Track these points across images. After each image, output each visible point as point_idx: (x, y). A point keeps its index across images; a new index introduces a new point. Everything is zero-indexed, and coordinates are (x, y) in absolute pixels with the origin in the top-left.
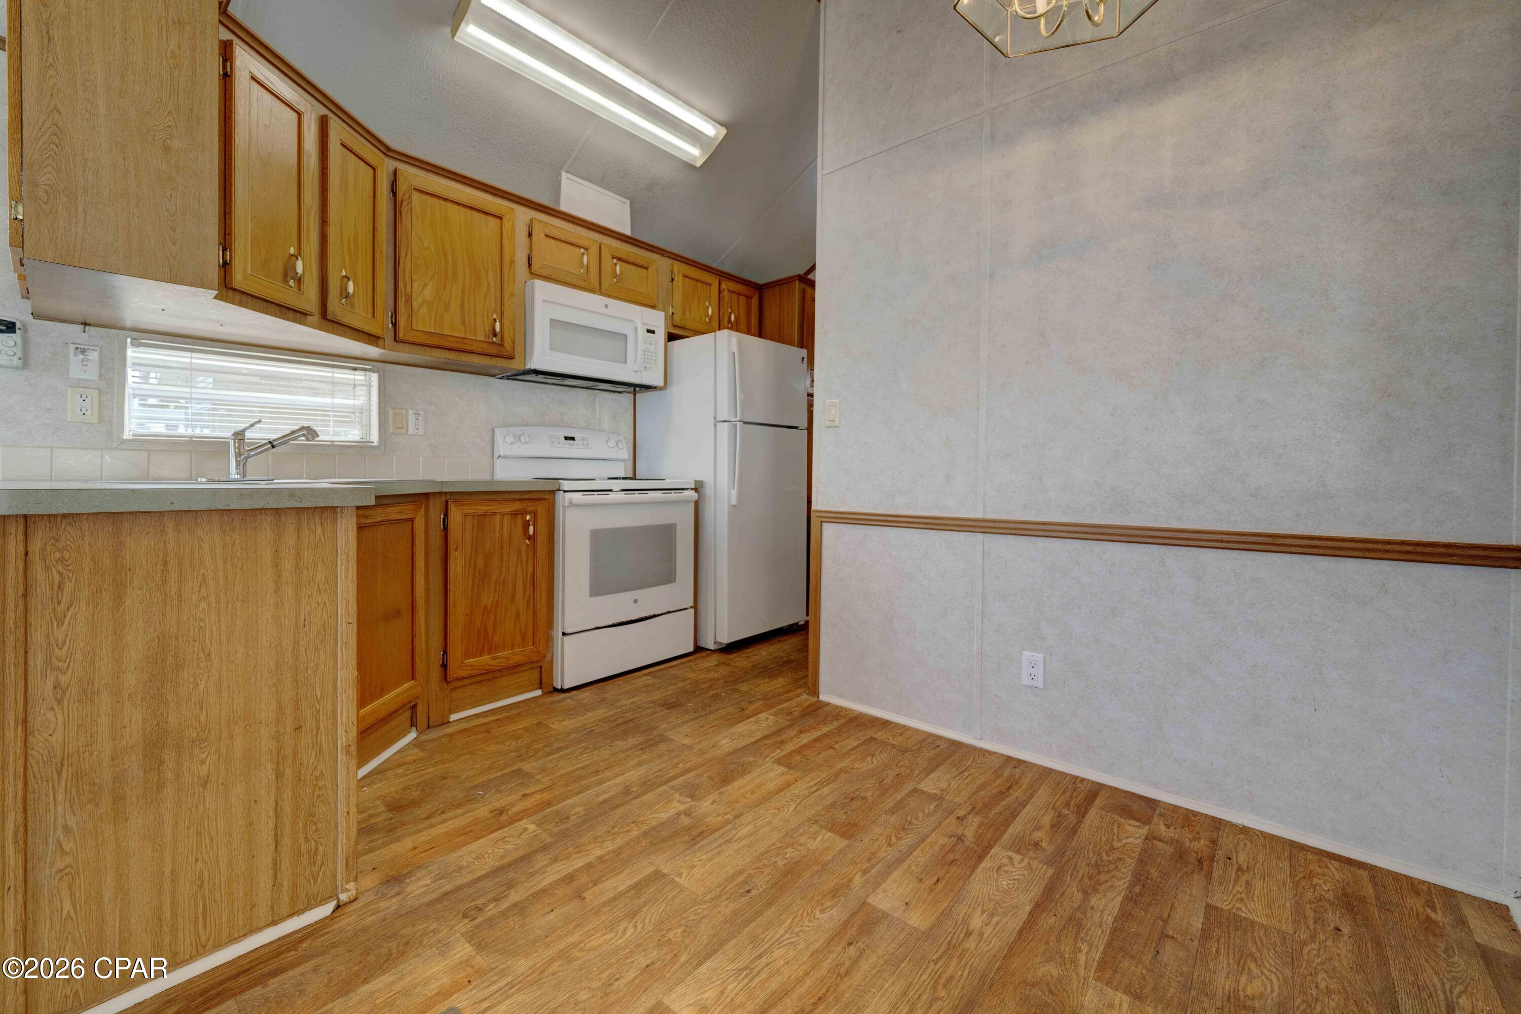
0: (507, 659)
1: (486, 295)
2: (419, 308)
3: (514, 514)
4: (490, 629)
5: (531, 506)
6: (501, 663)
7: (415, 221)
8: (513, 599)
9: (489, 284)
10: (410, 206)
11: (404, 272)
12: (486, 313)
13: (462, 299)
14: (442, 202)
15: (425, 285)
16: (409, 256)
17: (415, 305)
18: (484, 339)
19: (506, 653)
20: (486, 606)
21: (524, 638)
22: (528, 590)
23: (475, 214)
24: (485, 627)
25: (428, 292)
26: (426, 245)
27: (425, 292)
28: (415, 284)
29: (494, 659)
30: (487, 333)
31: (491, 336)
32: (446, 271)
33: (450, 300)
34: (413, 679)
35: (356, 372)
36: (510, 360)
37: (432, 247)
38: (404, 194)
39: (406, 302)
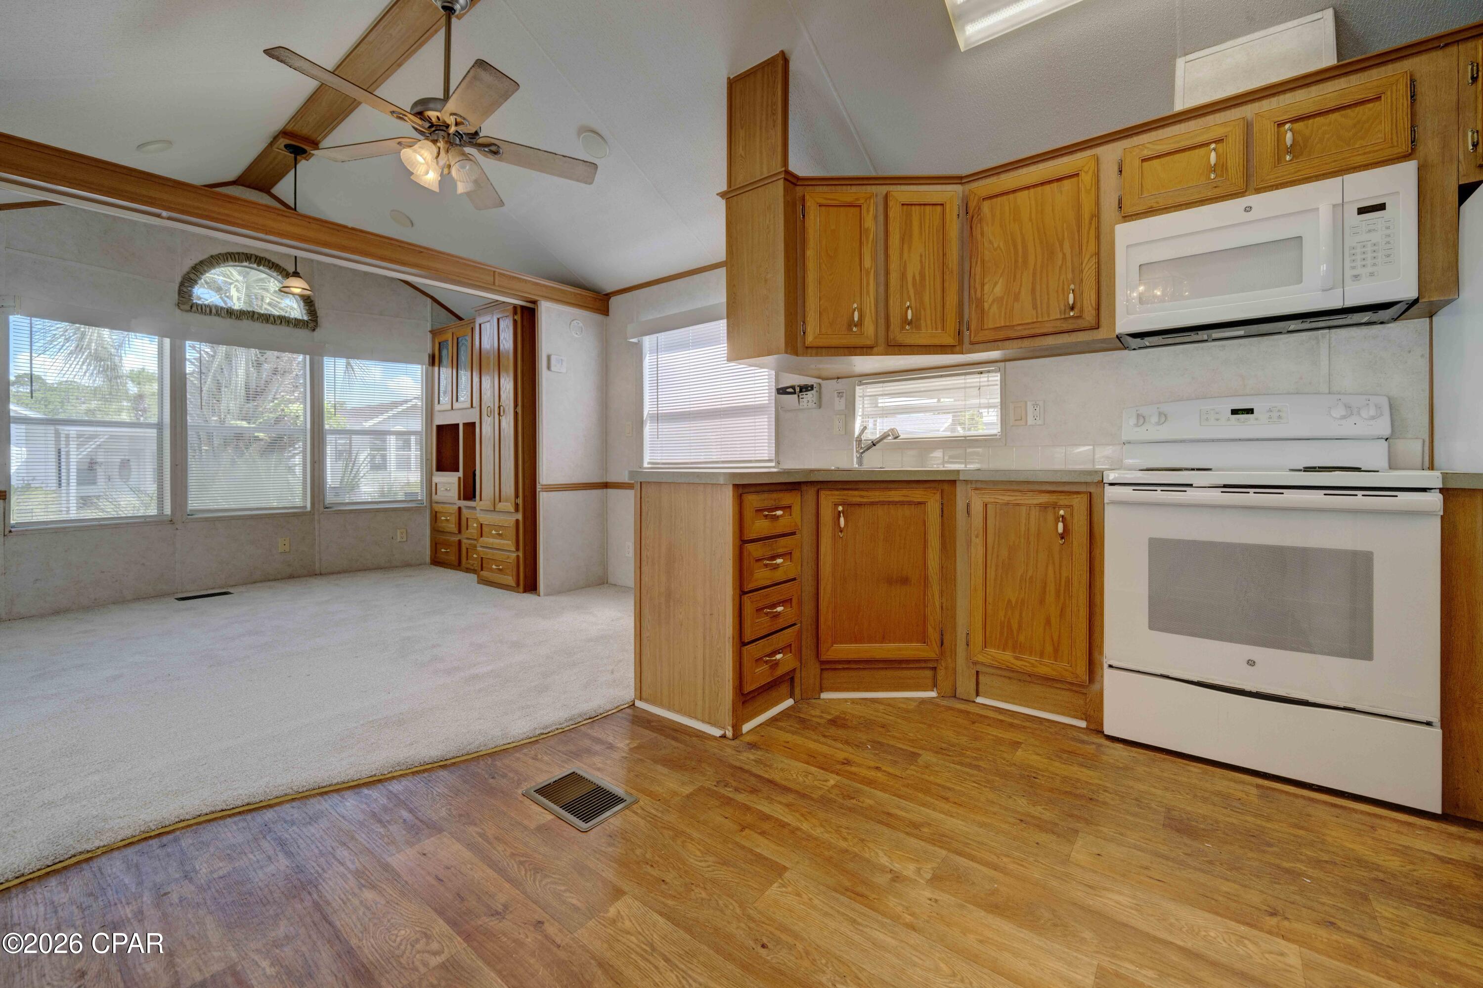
0: (1033, 666)
1: (1061, 268)
2: (990, 308)
3: (1044, 507)
4: (1015, 626)
5: (1063, 500)
6: (1025, 666)
7: (985, 229)
8: (1042, 601)
9: (1064, 254)
10: (979, 217)
11: (975, 280)
12: (1060, 289)
13: (1032, 283)
14: (1011, 196)
15: (996, 284)
16: (979, 262)
17: (986, 306)
18: (1058, 317)
19: (1033, 659)
20: (1009, 601)
21: (1056, 650)
22: (1062, 597)
23: (1047, 188)
24: (1009, 622)
25: (999, 290)
26: (996, 245)
27: (995, 291)
28: (986, 287)
29: (1017, 658)
30: (1063, 308)
31: (1067, 311)
32: (1016, 261)
33: (1020, 289)
34: (925, 643)
35: (982, 375)
36: (1095, 331)
37: (1001, 245)
38: (974, 210)
39: (977, 306)
